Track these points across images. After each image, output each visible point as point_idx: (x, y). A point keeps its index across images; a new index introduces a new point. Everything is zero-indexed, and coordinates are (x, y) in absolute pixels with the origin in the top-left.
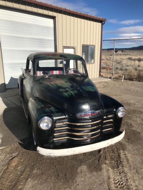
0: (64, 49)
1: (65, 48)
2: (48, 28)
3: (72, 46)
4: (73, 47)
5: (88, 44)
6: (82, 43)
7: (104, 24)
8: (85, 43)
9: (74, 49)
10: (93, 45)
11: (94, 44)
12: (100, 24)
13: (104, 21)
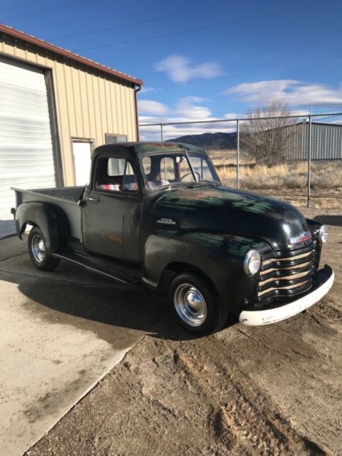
0: (74, 144)
1: (74, 142)
2: (35, 94)
3: (87, 136)
4: (89, 140)
5: (116, 132)
6: (105, 132)
7: (139, 90)
8: (110, 132)
9: (91, 143)
10: (123, 136)
11: (125, 134)
12: (132, 90)
13: (139, 85)
